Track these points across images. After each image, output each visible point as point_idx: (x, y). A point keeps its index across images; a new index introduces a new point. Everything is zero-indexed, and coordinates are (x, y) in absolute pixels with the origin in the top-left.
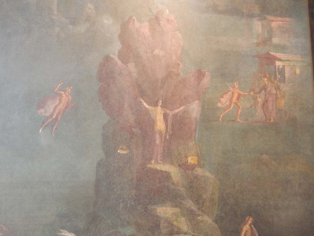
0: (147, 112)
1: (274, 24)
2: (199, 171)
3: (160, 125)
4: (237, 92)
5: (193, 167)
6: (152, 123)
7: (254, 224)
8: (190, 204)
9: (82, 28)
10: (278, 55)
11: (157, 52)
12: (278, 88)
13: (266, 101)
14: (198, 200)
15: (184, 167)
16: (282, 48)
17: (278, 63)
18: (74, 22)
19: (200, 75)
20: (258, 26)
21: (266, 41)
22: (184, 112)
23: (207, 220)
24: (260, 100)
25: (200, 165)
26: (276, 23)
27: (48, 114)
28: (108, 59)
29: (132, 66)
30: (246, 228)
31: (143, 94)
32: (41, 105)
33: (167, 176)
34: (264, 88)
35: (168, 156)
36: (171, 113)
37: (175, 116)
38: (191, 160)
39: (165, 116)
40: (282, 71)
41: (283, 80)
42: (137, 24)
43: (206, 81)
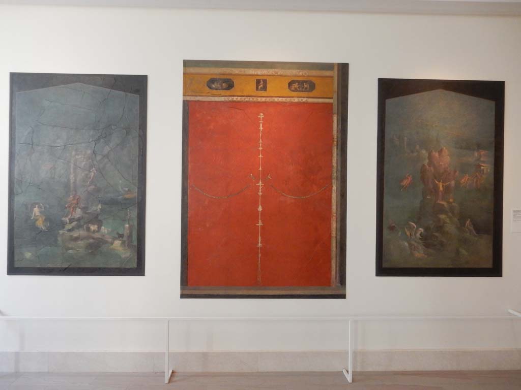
0: (437, 184)
1: (482, 153)
2: (453, 204)
3: (441, 189)
4: (467, 177)
5: (451, 203)
6: (439, 188)
7: (471, 221)
8: (450, 214)
9: (415, 154)
10: (483, 164)
11: (441, 163)
12: (481, 176)
13: (477, 181)
14: (453, 213)
15: (449, 203)
16: (484, 162)
17: (482, 168)
18: (412, 152)
19: (455, 172)
20: (476, 154)
21: (478, 159)
22: (449, 184)
23: (456, 220)
24: (475, 180)
25: (454, 202)
26: (483, 153)
27: (404, 184)
28: (424, 165)
29: (432, 168)
30: (468, 222)
31: (436, 178)
32: (402, 181)
33: (443, 205)
34: (476, 176)
35: (443, 199)
36: (444, 184)
37: (446, 186)
38: (451, 200)
39: (443, 186)
40: (483, 170)
41: (483, 173)
42: (434, 153)
43: (457, 174)
